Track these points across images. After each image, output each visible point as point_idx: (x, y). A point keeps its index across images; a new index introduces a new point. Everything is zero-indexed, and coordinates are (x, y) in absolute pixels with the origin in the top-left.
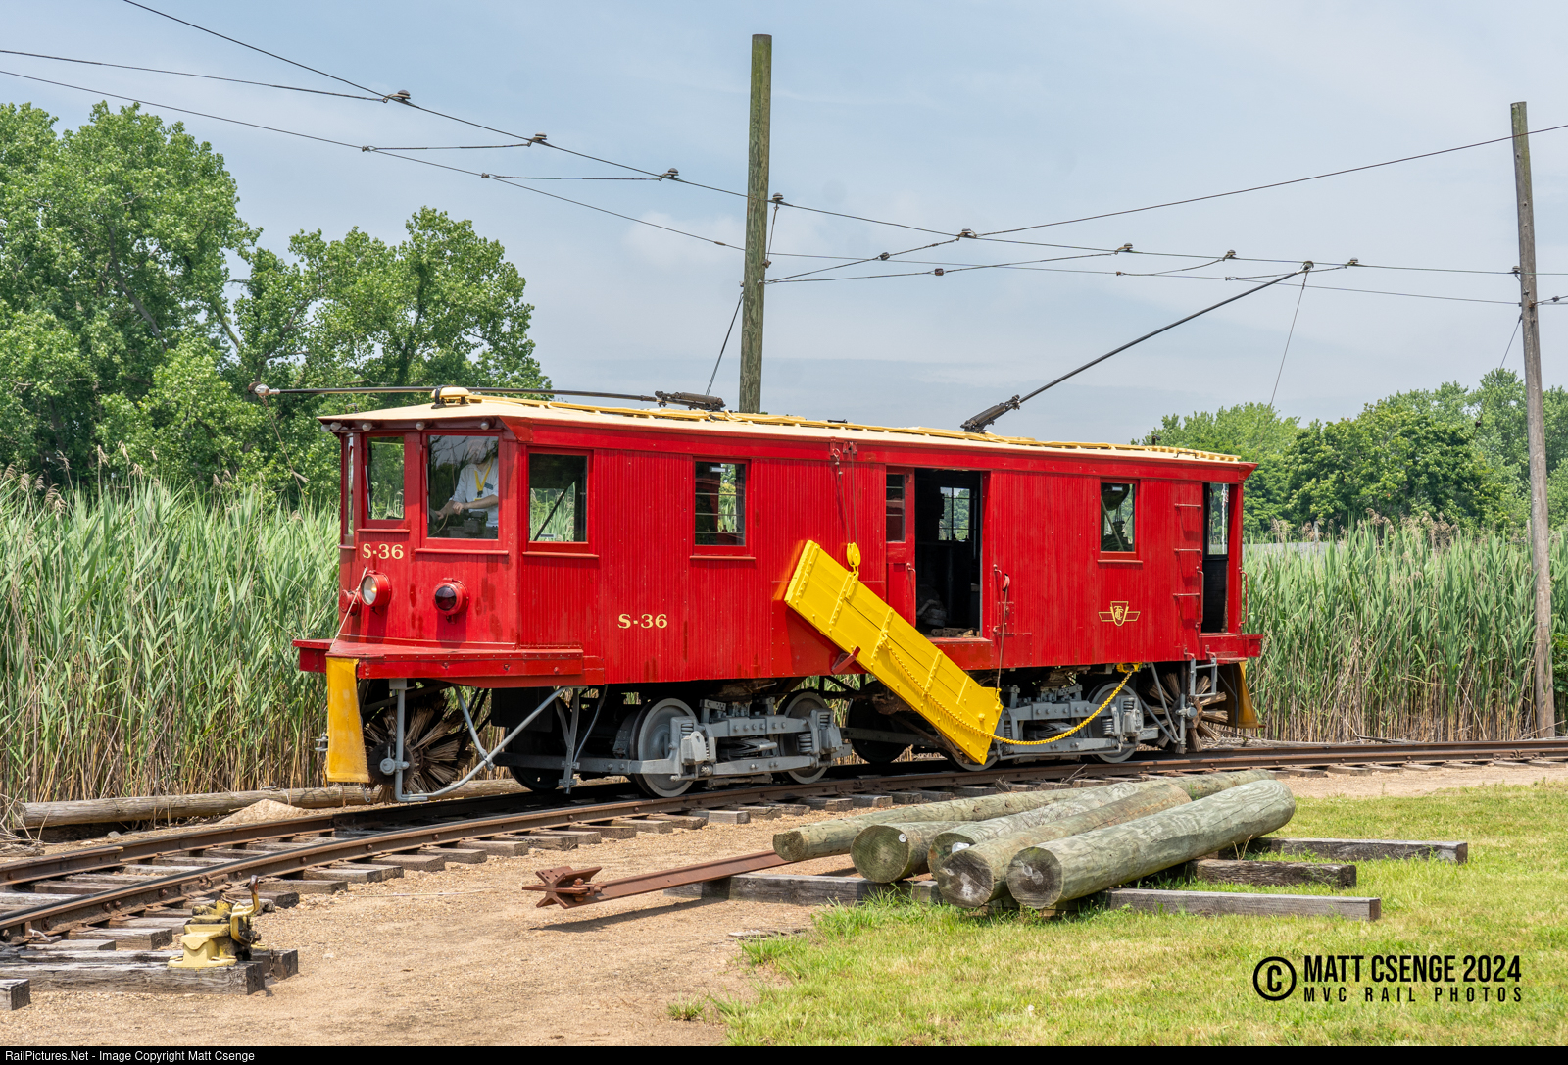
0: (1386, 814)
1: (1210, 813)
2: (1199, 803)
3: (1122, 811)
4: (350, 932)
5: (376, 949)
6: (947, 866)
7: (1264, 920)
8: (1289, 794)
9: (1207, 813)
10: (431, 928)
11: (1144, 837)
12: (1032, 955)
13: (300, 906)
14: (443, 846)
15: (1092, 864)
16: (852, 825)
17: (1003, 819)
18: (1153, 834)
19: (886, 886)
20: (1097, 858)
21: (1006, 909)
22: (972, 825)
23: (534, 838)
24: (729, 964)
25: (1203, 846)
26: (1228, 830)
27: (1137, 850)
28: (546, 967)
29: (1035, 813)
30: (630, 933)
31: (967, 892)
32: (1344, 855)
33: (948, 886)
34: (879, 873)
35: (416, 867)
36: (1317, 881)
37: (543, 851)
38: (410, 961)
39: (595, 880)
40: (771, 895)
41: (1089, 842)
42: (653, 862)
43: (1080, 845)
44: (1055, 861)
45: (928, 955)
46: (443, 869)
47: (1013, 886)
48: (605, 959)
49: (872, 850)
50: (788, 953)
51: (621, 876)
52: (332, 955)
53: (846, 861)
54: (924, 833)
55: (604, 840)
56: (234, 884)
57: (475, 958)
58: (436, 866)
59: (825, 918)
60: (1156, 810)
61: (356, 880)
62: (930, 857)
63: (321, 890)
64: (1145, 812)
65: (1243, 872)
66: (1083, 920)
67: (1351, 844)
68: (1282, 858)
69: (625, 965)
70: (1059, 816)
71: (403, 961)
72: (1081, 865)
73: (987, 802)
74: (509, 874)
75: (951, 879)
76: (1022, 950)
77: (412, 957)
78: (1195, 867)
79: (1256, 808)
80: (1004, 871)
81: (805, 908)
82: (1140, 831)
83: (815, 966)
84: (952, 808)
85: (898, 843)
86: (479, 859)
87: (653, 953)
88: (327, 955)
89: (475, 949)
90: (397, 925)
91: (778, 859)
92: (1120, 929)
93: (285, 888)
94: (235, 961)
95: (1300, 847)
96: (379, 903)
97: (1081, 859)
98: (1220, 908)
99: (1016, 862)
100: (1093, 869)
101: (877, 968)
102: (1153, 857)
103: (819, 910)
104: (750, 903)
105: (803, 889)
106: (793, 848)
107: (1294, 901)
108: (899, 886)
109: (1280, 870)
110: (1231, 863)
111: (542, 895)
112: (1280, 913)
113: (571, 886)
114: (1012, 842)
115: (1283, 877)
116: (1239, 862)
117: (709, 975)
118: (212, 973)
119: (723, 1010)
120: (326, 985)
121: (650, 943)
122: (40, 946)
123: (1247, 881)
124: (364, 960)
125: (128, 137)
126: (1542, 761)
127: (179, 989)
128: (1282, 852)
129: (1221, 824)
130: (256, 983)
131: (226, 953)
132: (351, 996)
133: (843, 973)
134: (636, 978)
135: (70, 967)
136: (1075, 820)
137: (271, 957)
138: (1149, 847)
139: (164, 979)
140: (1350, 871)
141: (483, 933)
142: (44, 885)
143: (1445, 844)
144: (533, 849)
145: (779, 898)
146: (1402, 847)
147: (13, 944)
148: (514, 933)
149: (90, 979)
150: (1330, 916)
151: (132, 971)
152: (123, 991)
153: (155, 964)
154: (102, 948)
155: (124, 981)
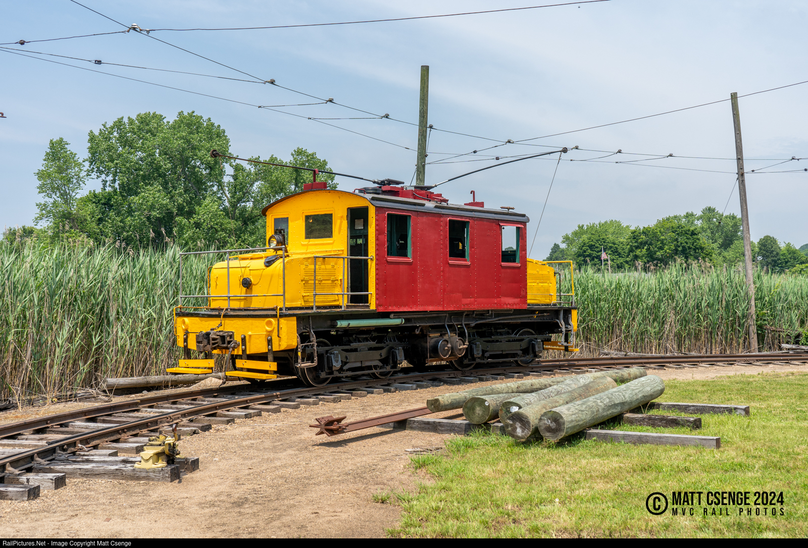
0: (700, 389)
1: (629, 392)
2: (623, 386)
4: (230, 445)
5: (239, 456)
6: (509, 419)
7: (664, 448)
8: (662, 382)
9: (628, 392)
10: (268, 444)
11: (601, 404)
12: (553, 467)
13: (211, 430)
14: (281, 401)
15: (578, 418)
16: (463, 395)
17: (533, 394)
18: (605, 402)
19: (479, 426)
20: (580, 415)
21: (537, 440)
22: (517, 396)
23: (322, 397)
24: (405, 467)
25: (626, 407)
26: (637, 399)
27: (598, 410)
28: (316, 468)
29: (546, 391)
30: (359, 448)
31: (519, 432)
32: (690, 411)
33: (510, 429)
34: (476, 420)
35: (268, 411)
36: (683, 426)
37: (325, 403)
38: (253, 463)
39: (343, 422)
40: (426, 429)
41: (577, 407)
42: (373, 409)
43: (573, 409)
44: (562, 417)
45: (501, 465)
46: (280, 412)
47: (541, 429)
48: (345, 464)
49: (474, 409)
50: (433, 463)
51: (357, 419)
52: (217, 459)
53: (459, 412)
54: (497, 401)
55: (353, 398)
56: (183, 419)
57: (284, 462)
58: (277, 411)
59: (450, 442)
60: (603, 390)
61: (239, 417)
62: (500, 413)
63: (223, 422)
64: (598, 391)
65: (646, 420)
66: (574, 445)
67: (693, 406)
68: (662, 412)
69: (354, 467)
70: (558, 391)
71: (250, 463)
72: (574, 419)
73: (523, 384)
74: (309, 415)
75: (511, 425)
76: (548, 463)
78: (623, 418)
79: (649, 389)
80: (537, 421)
81: (441, 435)
82: (599, 401)
83: (446, 471)
84: (508, 387)
85: (485, 405)
86: (296, 407)
87: (367, 460)
88: (215, 459)
89: (285, 456)
90: (253, 442)
91: (428, 411)
93: (207, 421)
94: (165, 465)
95: (669, 407)
96: (248, 429)
97: (573, 416)
98: (640, 440)
99: (543, 418)
100: (579, 421)
101: (478, 474)
102: (605, 414)
103: (449, 437)
104: (416, 432)
105: (440, 426)
106: (435, 406)
107: (678, 438)
108: (485, 426)
109: (665, 420)
110: (640, 416)
111: (319, 429)
112: (671, 444)
113: (332, 425)
114: (539, 407)
115: (666, 423)
116: (644, 415)
117: (395, 474)
118: (154, 471)
119: (399, 499)
120: (210, 477)
121: (368, 454)
122: (82, 453)
123: (648, 425)
124: (232, 462)
125: (190, 123)
126: (758, 363)
127: (138, 478)
128: (661, 409)
129: (635, 397)
130: (175, 476)
131: (163, 461)
132: (220, 484)
133: (461, 476)
134: (358, 476)
135: (89, 466)
136: (566, 395)
137: (185, 462)
138: (604, 409)
139: (131, 474)
140: (700, 420)
141: (291, 447)
142: (102, 418)
143: (739, 407)
144: (321, 402)
145: (429, 430)
146: (718, 408)
147: (69, 452)
148: (304, 447)
149: (97, 473)
150: (696, 446)
151: (117, 469)
152: (112, 479)
153: (129, 465)
154: (110, 455)
155: (113, 474)
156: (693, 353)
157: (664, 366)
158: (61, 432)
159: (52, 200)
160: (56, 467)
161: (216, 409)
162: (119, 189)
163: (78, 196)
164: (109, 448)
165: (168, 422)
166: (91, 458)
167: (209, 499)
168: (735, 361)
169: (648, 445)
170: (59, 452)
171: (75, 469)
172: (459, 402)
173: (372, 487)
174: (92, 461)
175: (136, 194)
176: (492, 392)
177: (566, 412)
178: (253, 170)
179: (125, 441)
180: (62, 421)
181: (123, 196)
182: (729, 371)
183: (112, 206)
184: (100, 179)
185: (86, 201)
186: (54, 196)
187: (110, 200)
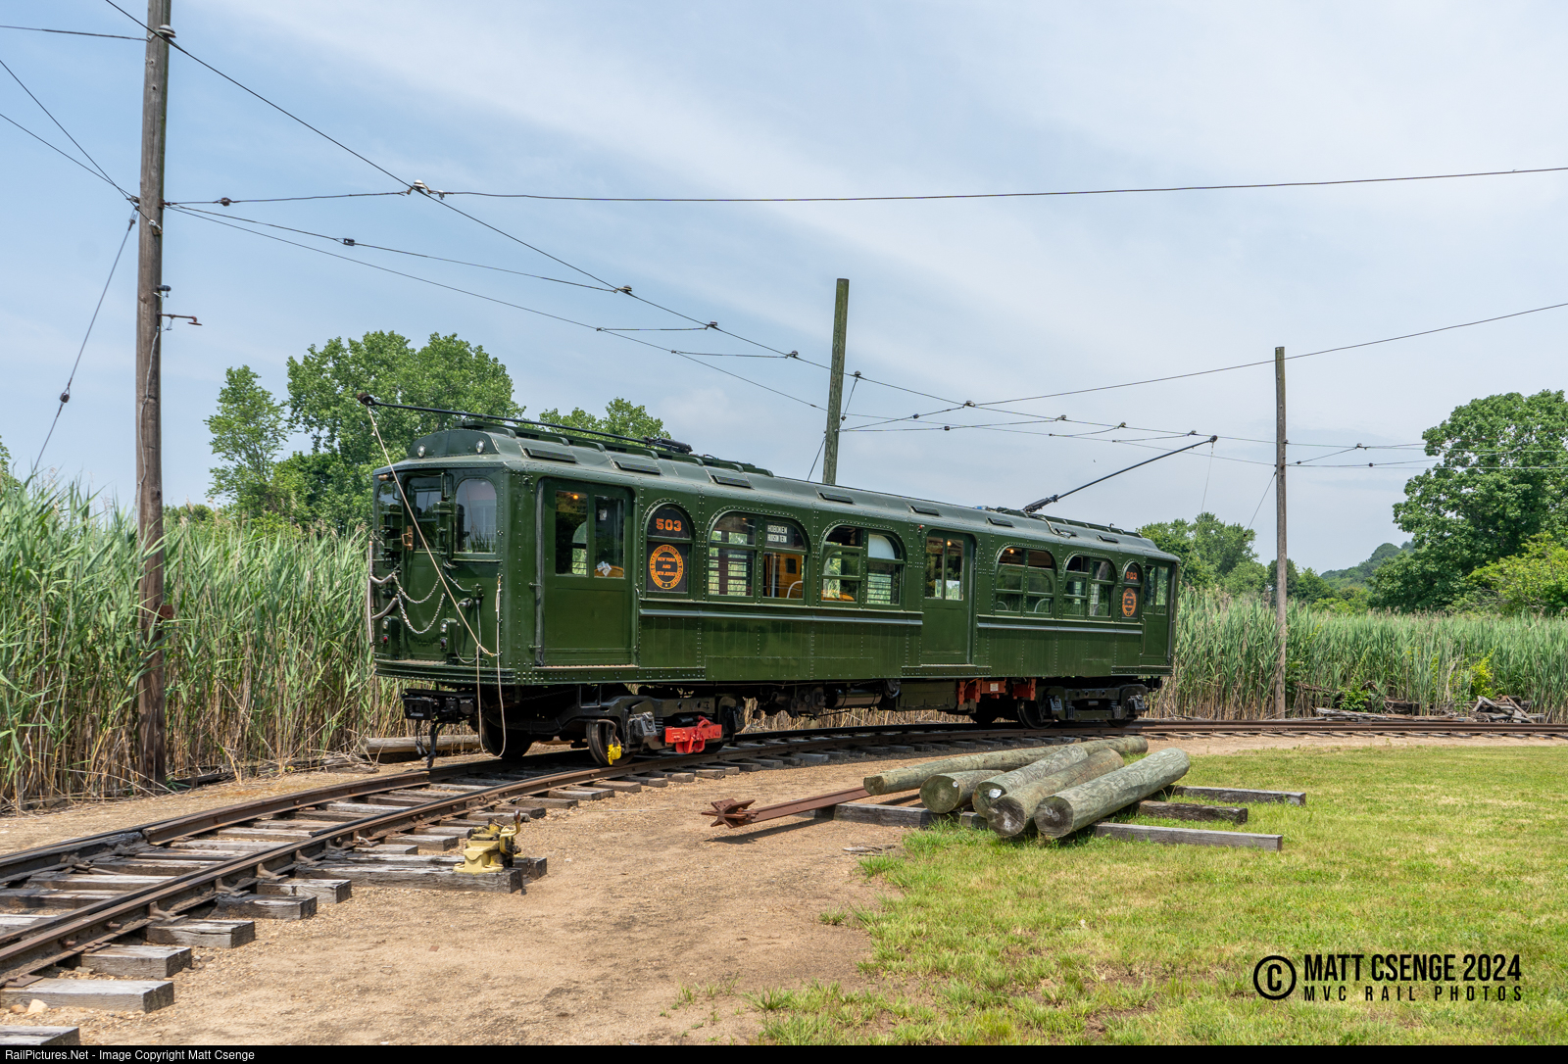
0: (1225, 768)
1: (1148, 771)
4: (581, 839)
5: (601, 855)
6: (994, 807)
7: (1209, 850)
8: (1187, 758)
9: (1145, 770)
10: (637, 838)
11: (1115, 787)
12: (1064, 875)
13: (547, 818)
15: (1088, 807)
17: (1017, 771)
18: (1120, 785)
20: (1091, 803)
21: (1032, 837)
23: (697, 771)
24: (850, 874)
25: (1144, 793)
26: (1158, 781)
27: (1112, 797)
28: (721, 873)
30: (774, 845)
32: (1225, 799)
33: (994, 821)
34: (938, 807)
35: (623, 789)
36: (1223, 819)
38: (625, 866)
39: (751, 808)
40: (863, 819)
41: (1086, 792)
43: (1081, 795)
44: (1069, 806)
45: (990, 873)
46: (640, 791)
47: (1038, 822)
48: (763, 868)
49: (935, 792)
50: (892, 868)
52: (570, 860)
54: (966, 781)
56: (502, 801)
57: (672, 865)
58: (635, 790)
59: (906, 838)
61: (583, 798)
62: (974, 797)
63: (561, 806)
65: (1173, 812)
66: (1082, 845)
68: (1190, 801)
69: (777, 874)
70: (1049, 770)
71: (620, 866)
72: (1083, 808)
73: (991, 757)
75: (997, 816)
76: (1055, 870)
77: (627, 862)
78: (1139, 806)
80: (1033, 811)
81: (887, 828)
82: (1112, 783)
83: (915, 880)
85: (952, 787)
87: (792, 862)
88: (567, 859)
89: (670, 856)
90: (614, 834)
91: (866, 793)
93: (536, 803)
94: (501, 868)
96: (600, 816)
97: (1083, 804)
98: (1173, 839)
99: (1041, 806)
100: (1090, 811)
101: (961, 884)
102: (1120, 801)
103: (899, 830)
104: (848, 823)
105: (885, 815)
106: (875, 786)
107: (1222, 835)
108: (951, 816)
109: (1197, 810)
110: (1163, 804)
111: (714, 819)
112: (1218, 847)
113: (735, 812)
114: (1033, 790)
115: (1200, 815)
116: (1168, 804)
117: (839, 883)
118: (485, 877)
119: (860, 917)
120: (567, 886)
121: (791, 855)
122: (365, 849)
123: (1175, 817)
124: (593, 864)
125: (448, 352)
126: (1290, 734)
127: (461, 888)
128: (1185, 796)
129: (1155, 778)
130: (517, 884)
131: (496, 862)
132: (586, 896)
133: (936, 886)
134: (789, 885)
135: (384, 869)
136: (1062, 775)
137: (527, 864)
138: (1119, 794)
139: (450, 880)
140: (1245, 812)
141: (674, 843)
142: (375, 797)
143: (1292, 794)
144: (696, 779)
145: (868, 820)
146: (1264, 794)
147: (344, 847)
148: (694, 843)
149: (396, 878)
150: (1250, 847)
151: (427, 874)
152: (420, 888)
153: (444, 868)
154: (408, 852)
155: (421, 880)
156: (1199, 718)
157: (1165, 735)
158: (318, 817)
159: (234, 464)
160: (332, 870)
161: (548, 786)
162: (341, 450)
163: (276, 460)
164: (402, 842)
165: (481, 804)
166: (381, 856)
167: (577, 917)
168: (1260, 730)
169: (1184, 845)
170: (331, 847)
171: (361, 873)
172: (908, 782)
173: (812, 902)
174: (384, 862)
175: (368, 460)
176: (958, 768)
177: (1074, 798)
179: (423, 832)
180: (317, 801)
181: (346, 462)
182: (1254, 743)
183: (329, 477)
184: (310, 434)
185: (287, 467)
186: (237, 458)
187: (326, 467)
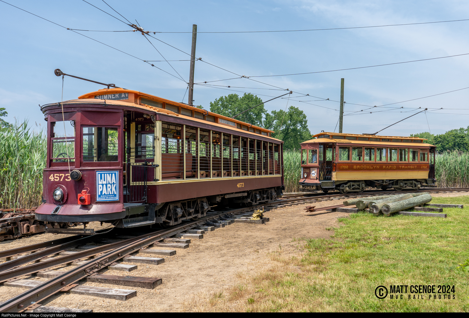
1: (417, 199)
2: (415, 198)
3: (401, 199)
4: (277, 215)
5: (281, 218)
6: (371, 207)
7: (426, 217)
8: (431, 196)
10: (289, 215)
11: (405, 203)
12: (385, 222)
13: (270, 211)
17: (381, 200)
18: (407, 203)
19: (361, 210)
20: (397, 206)
21: (381, 214)
22: (376, 201)
24: (335, 222)
25: (415, 205)
26: (420, 202)
27: (404, 205)
28: (307, 221)
29: (386, 199)
31: (375, 211)
32: (440, 206)
33: (372, 210)
34: (360, 208)
35: (288, 205)
36: (436, 211)
37: (307, 204)
39: (315, 208)
41: (395, 204)
42: (324, 206)
44: (390, 207)
45: (368, 221)
47: (382, 211)
48: (316, 221)
49: (359, 204)
50: (345, 220)
51: (319, 208)
53: (355, 206)
54: (368, 202)
55: (317, 202)
57: (296, 220)
58: (291, 206)
59: (351, 215)
60: (407, 199)
61: (279, 207)
62: (369, 206)
64: (405, 199)
66: (394, 216)
67: (442, 205)
68: (430, 207)
69: (319, 221)
70: (391, 199)
71: (285, 220)
74: (302, 207)
76: (384, 221)
78: (414, 208)
79: (425, 199)
80: (381, 208)
81: (348, 214)
83: (349, 222)
84: (373, 198)
85: (363, 203)
86: (297, 205)
87: (323, 220)
88: (274, 219)
89: (296, 218)
90: (284, 214)
91: (344, 205)
92: (401, 218)
93: (268, 208)
94: (260, 219)
95: (433, 205)
96: (282, 211)
97: (394, 206)
98: (418, 215)
99: (383, 207)
100: (396, 208)
101: (359, 223)
102: (407, 206)
103: (350, 214)
104: (339, 212)
105: (348, 210)
106: (346, 204)
108: (363, 210)
109: (429, 209)
110: (420, 208)
111: (307, 210)
112: (429, 216)
113: (311, 209)
114: (382, 203)
116: (422, 208)
117: (332, 223)
118: (257, 221)
119: (334, 229)
120: (274, 223)
121: (323, 218)
123: (423, 210)
124: (279, 219)
127: (252, 223)
130: (263, 222)
132: (277, 225)
133: (354, 224)
134: (321, 224)
135: (237, 219)
136: (393, 200)
137: (265, 219)
139: (250, 221)
140: (442, 209)
141: (297, 216)
143: (459, 205)
145: (344, 212)
146: (452, 205)
148: (302, 216)
149: (240, 221)
150: (438, 217)
152: (244, 223)
153: (249, 219)
154: (241, 217)
155: (244, 221)
160: (228, 219)
166: (236, 217)
167: (275, 228)
169: (420, 216)
171: (233, 220)
172: (355, 203)
173: (325, 226)
176: (367, 199)
177: (391, 205)
178: (273, 116)
